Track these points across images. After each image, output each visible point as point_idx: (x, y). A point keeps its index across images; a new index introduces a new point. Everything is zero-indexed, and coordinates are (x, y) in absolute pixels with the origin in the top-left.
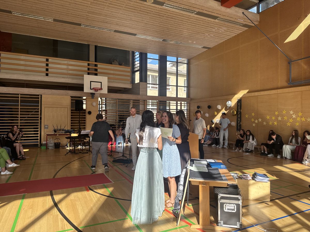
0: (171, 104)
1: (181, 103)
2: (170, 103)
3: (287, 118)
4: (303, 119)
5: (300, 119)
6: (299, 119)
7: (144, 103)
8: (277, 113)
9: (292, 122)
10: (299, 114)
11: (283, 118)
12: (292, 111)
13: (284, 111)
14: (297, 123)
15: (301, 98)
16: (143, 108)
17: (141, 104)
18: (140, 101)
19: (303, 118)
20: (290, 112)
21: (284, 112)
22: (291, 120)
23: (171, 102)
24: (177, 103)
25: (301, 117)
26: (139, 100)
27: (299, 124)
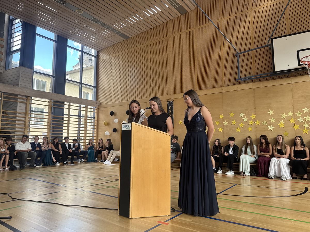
0: (71, 107)
1: (86, 108)
2: (69, 105)
3: (235, 122)
4: (258, 123)
5: (253, 122)
6: (251, 123)
7: (27, 100)
8: (221, 117)
9: (242, 127)
10: (252, 116)
11: (230, 123)
12: (242, 113)
13: (232, 113)
14: (250, 128)
15: (253, 96)
16: (24, 108)
17: (20, 102)
18: (19, 96)
19: (258, 121)
20: (240, 114)
21: (232, 115)
22: (241, 125)
23: (72, 104)
24: (80, 107)
25: (255, 120)
26: (17, 95)
27: (252, 129)
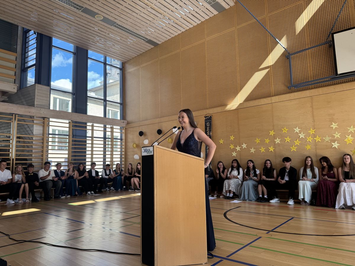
1: (112, 128)
3: (290, 139)
4: (318, 139)
6: (310, 139)
7: (44, 122)
8: (272, 133)
10: (310, 131)
11: (283, 140)
12: (297, 128)
14: (308, 146)
15: (311, 107)
17: (37, 124)
18: (35, 118)
21: (285, 130)
25: (314, 136)
